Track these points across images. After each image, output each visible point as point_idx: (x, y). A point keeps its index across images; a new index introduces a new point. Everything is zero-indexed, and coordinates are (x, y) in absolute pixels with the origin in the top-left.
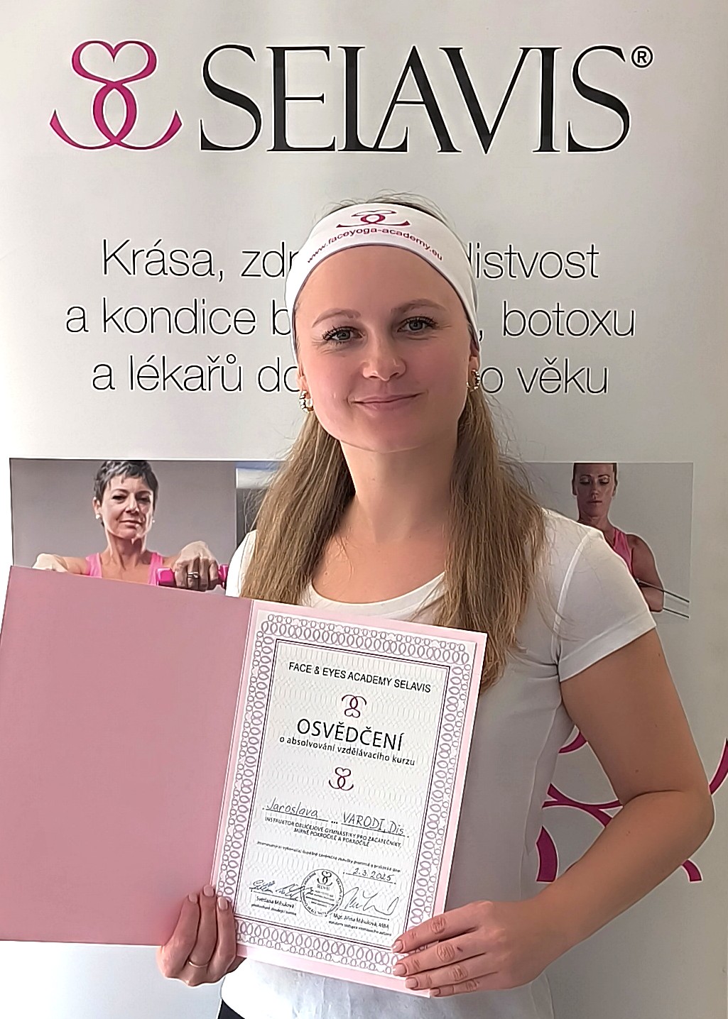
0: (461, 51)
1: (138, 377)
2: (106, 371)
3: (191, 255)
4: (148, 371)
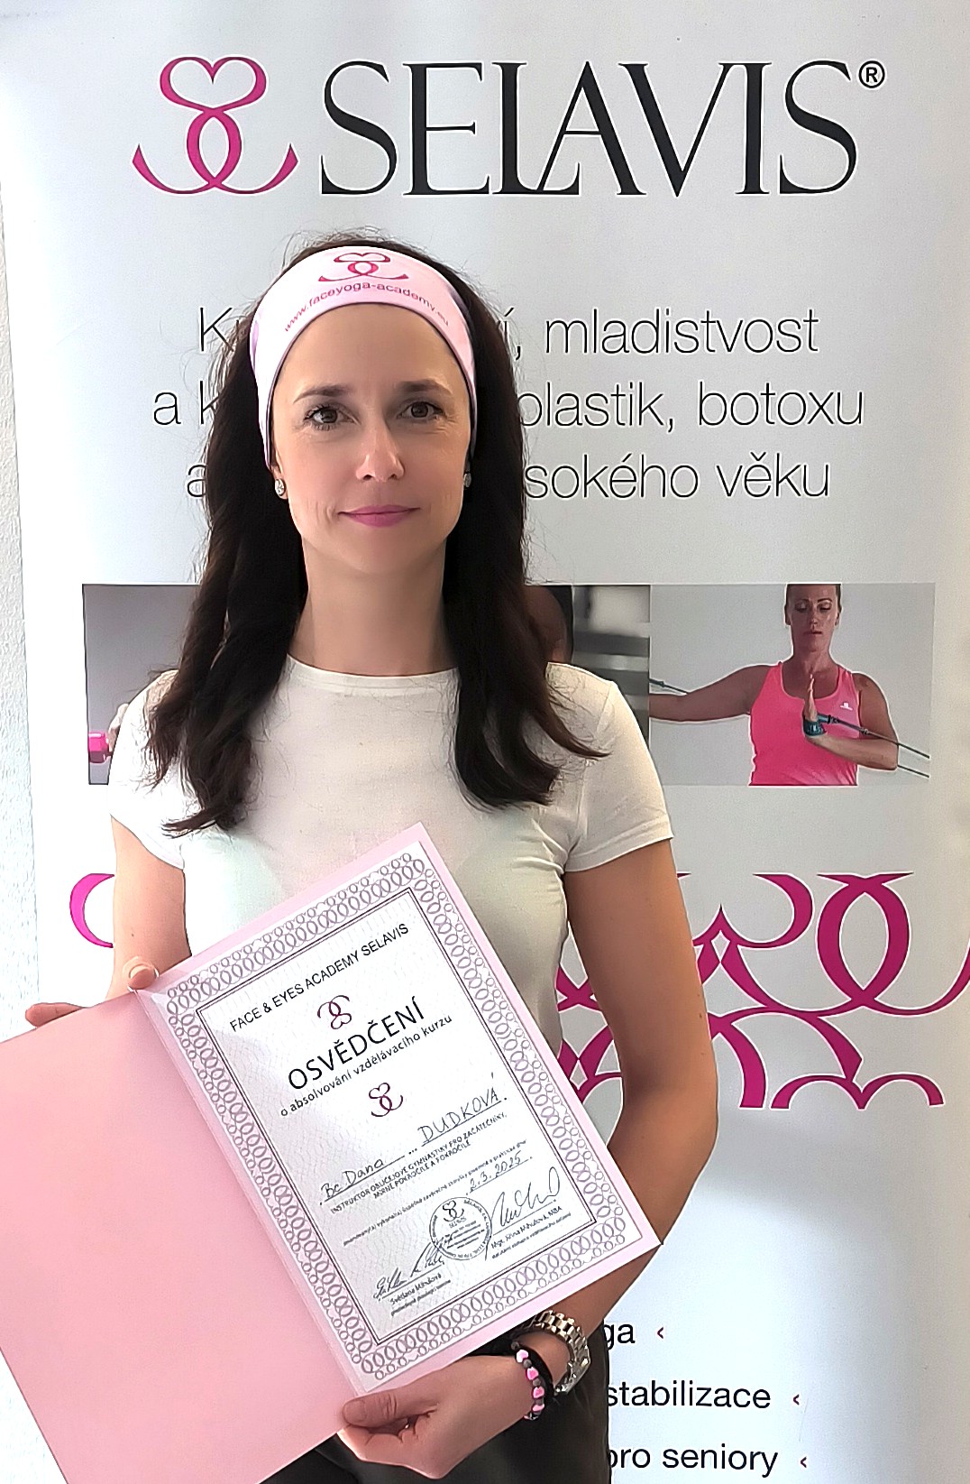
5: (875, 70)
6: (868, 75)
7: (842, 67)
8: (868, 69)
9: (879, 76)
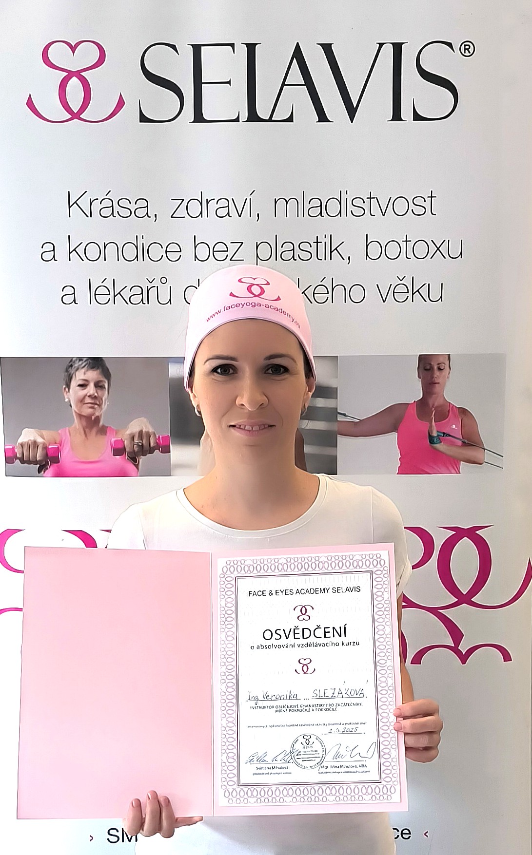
0: (332, 45)
1: (95, 295)
2: (71, 291)
3: (133, 202)
4: (102, 290)
5: (469, 47)
6: (465, 49)
7: (450, 45)
8: (465, 45)
9: (471, 50)
